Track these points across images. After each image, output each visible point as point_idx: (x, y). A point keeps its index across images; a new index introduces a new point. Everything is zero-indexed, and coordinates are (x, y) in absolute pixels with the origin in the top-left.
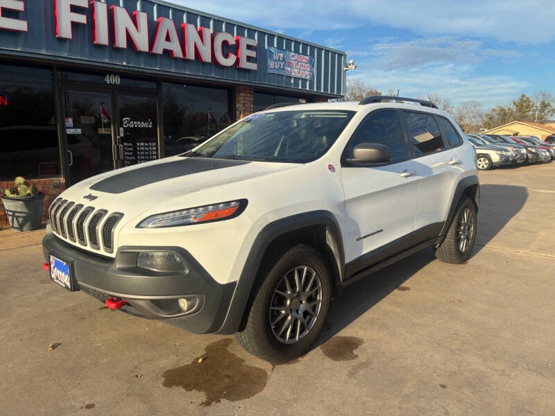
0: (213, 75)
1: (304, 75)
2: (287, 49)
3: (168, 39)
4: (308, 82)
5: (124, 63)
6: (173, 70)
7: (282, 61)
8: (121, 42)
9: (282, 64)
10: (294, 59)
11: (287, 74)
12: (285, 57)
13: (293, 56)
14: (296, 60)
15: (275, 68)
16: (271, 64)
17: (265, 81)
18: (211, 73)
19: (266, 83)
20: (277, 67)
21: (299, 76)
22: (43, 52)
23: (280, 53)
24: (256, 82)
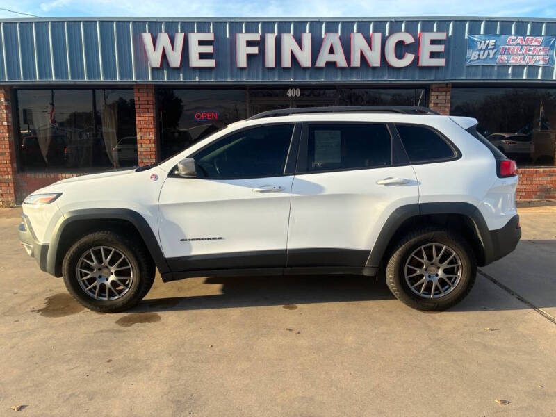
0: (385, 79)
1: (533, 61)
2: (502, 33)
3: (332, 51)
4: (541, 69)
5: (292, 79)
6: (338, 79)
7: (492, 49)
8: (287, 62)
9: (492, 53)
10: (514, 43)
11: (500, 63)
12: (497, 44)
13: (513, 40)
14: (518, 44)
15: (479, 59)
16: (473, 55)
17: (461, 76)
18: (384, 76)
19: (463, 78)
20: (481, 57)
21: (523, 63)
22: (229, 79)
23: (489, 40)
24: (448, 78)
